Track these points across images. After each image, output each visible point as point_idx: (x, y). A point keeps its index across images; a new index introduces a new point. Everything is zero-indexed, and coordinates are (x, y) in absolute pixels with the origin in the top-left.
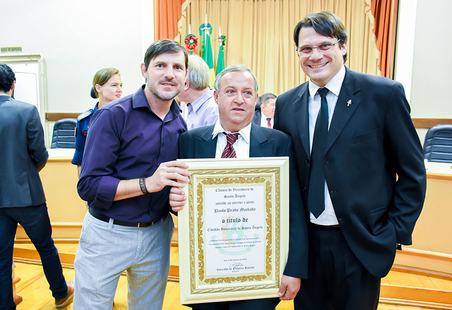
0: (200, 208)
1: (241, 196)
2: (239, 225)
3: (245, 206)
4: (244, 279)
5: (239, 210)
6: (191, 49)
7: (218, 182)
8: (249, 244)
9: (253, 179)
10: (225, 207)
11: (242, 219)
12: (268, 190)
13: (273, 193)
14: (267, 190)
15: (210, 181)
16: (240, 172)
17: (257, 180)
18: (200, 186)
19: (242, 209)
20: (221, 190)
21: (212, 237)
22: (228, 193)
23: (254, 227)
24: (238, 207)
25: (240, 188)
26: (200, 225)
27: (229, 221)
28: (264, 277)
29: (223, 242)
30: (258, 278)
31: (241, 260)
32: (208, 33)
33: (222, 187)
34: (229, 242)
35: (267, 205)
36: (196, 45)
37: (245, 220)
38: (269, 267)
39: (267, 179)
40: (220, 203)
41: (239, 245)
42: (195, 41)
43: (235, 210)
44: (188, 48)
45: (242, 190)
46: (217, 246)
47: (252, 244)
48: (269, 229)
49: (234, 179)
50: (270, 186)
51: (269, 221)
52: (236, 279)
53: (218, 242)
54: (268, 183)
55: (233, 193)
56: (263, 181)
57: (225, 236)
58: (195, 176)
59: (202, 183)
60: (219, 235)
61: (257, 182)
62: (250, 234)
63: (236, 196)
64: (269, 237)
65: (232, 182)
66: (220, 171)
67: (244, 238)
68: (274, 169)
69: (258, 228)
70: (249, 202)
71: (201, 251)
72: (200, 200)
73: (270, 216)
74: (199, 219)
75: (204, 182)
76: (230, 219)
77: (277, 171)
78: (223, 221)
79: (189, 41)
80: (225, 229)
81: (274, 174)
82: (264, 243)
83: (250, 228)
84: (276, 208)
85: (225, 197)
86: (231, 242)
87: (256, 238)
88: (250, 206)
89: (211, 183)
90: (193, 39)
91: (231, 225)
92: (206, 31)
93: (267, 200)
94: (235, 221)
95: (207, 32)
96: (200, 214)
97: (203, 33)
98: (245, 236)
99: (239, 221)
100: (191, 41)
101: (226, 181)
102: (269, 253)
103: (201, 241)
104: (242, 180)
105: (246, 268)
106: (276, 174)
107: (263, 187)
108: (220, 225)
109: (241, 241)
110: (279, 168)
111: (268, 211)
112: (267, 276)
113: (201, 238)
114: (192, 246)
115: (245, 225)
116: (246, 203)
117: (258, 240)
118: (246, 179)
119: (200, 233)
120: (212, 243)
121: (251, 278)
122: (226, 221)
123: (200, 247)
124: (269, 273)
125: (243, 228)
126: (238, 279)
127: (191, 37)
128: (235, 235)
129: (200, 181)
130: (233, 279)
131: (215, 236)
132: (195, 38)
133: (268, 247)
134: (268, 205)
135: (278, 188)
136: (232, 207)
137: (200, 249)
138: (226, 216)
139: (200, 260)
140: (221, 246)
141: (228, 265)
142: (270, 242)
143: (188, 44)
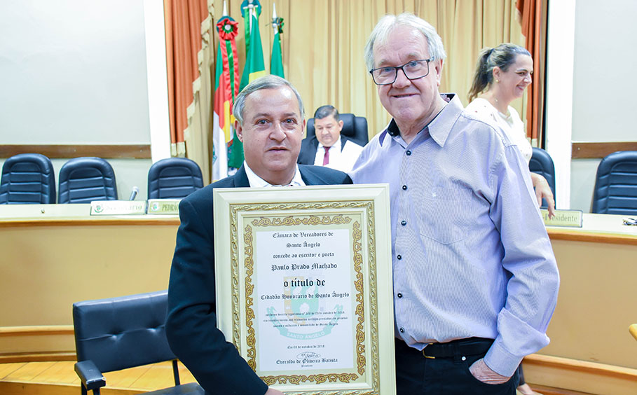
0: (249, 263)
1: (312, 246)
2: (311, 290)
3: (321, 261)
4: (321, 379)
5: (311, 267)
6: (227, 40)
7: (277, 222)
8: (327, 322)
9: (331, 218)
10: (289, 262)
11: (315, 282)
12: (357, 235)
13: (365, 241)
14: (354, 235)
15: (264, 222)
16: (311, 207)
17: (339, 219)
18: (248, 229)
19: (315, 266)
20: (282, 236)
21: (268, 309)
22: (293, 241)
23: (335, 295)
24: (309, 261)
25: (312, 232)
26: (249, 290)
27: (294, 284)
28: (354, 377)
29: (285, 317)
30: (345, 378)
31: (315, 347)
32: (255, 14)
33: (284, 230)
34: (297, 317)
35: (355, 259)
36: (236, 33)
37: (321, 283)
38: (361, 361)
39: (354, 219)
40: (279, 256)
41: (312, 322)
42: (234, 28)
43: (304, 267)
44: (223, 38)
45: (315, 235)
46: (276, 323)
47: (334, 322)
48: (360, 298)
49: (302, 218)
50: (360, 229)
51: (359, 285)
52: (308, 379)
53: (278, 318)
54: (357, 225)
55: (300, 240)
56: (347, 221)
57: (288, 308)
58: (239, 213)
59: (251, 225)
60: (280, 306)
61: (338, 223)
62: (329, 305)
63: (306, 245)
64: (360, 310)
65: (298, 224)
66: (279, 205)
67: (319, 311)
68: (365, 203)
69: (341, 296)
70: (326, 255)
71: (251, 331)
72: (250, 251)
73: (360, 276)
74: (248, 280)
75: (255, 223)
76: (297, 281)
77: (370, 205)
78: (286, 284)
79: (223, 27)
80: (288, 297)
81: (364, 209)
82: (352, 321)
83: (329, 296)
84: (369, 263)
85: (289, 246)
86: (298, 317)
87: (339, 313)
88: (328, 260)
89: (265, 225)
90: (230, 24)
91: (298, 290)
92: (251, 10)
93: (355, 251)
94: (303, 284)
95: (253, 13)
96: (250, 272)
97: (246, 13)
98: (322, 309)
99: (311, 283)
100: (228, 28)
101: (289, 221)
102: (360, 337)
103: (250, 314)
104: (314, 220)
105: (323, 360)
106: (368, 210)
107: (348, 230)
108: (281, 291)
109: (315, 316)
110: (373, 200)
111: (358, 269)
112: (359, 375)
113: (251, 310)
114: (236, 322)
115: (321, 290)
116: (321, 255)
117: (342, 315)
118: (321, 218)
119: (250, 302)
120: (268, 318)
121: (333, 378)
122: (290, 284)
123: (249, 324)
124: (361, 371)
125: (317, 296)
126: (311, 378)
127: (227, 21)
128: (304, 307)
129: (249, 221)
130: (304, 379)
131: (272, 307)
132: (233, 23)
133: (360, 327)
134: (358, 259)
135: (372, 234)
136: (299, 261)
137: (250, 327)
138: (290, 275)
139: (249, 345)
140: (282, 323)
141: (294, 354)
142: (362, 319)
143: (222, 31)
